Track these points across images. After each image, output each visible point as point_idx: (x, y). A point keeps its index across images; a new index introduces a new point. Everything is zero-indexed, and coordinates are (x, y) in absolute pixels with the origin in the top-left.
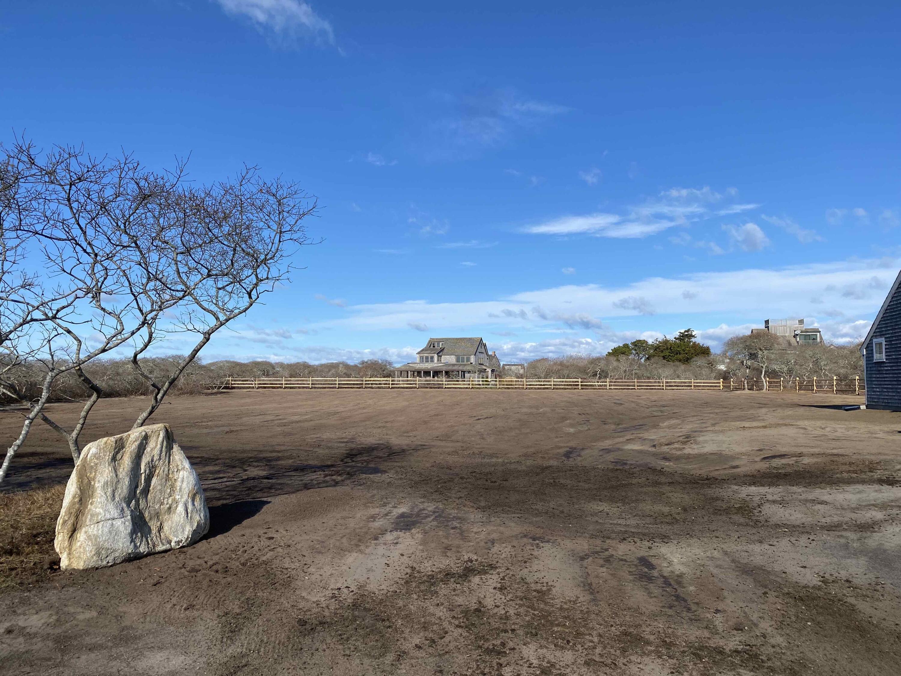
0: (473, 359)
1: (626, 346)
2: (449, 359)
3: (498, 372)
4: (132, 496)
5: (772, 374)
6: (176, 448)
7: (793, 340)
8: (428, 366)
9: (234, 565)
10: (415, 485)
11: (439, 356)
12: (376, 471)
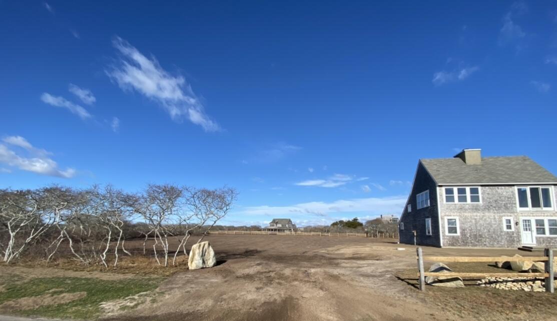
0: (287, 226)
1: (337, 222)
2: (279, 226)
3: (296, 230)
4: (202, 256)
5: (381, 232)
6: (210, 247)
7: (390, 222)
8: (273, 228)
9: (223, 270)
10: (262, 258)
11: (276, 225)
12: (253, 255)
